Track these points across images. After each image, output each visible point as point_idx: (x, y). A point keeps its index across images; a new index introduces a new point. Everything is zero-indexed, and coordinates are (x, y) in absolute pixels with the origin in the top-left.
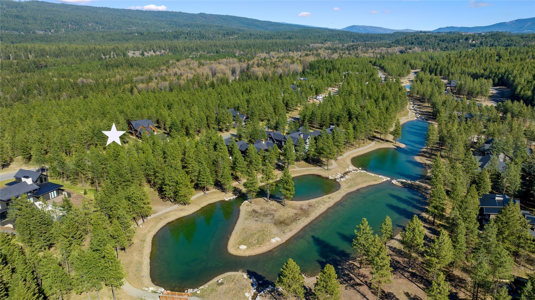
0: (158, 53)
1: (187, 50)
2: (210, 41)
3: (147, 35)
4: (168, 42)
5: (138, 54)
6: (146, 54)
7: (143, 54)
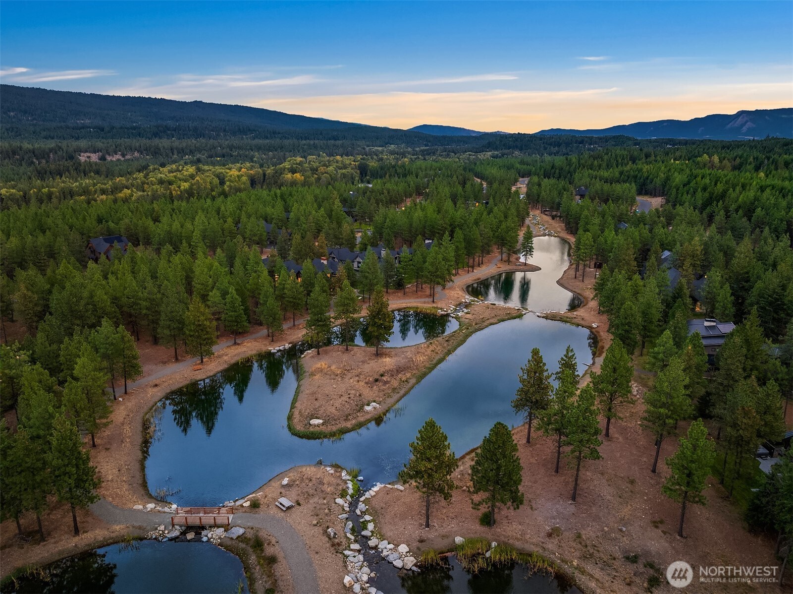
0: (128, 157)
1: (175, 152)
2: (212, 140)
3: (109, 132)
4: (144, 142)
5: (94, 157)
6: (109, 158)
7: (103, 158)
